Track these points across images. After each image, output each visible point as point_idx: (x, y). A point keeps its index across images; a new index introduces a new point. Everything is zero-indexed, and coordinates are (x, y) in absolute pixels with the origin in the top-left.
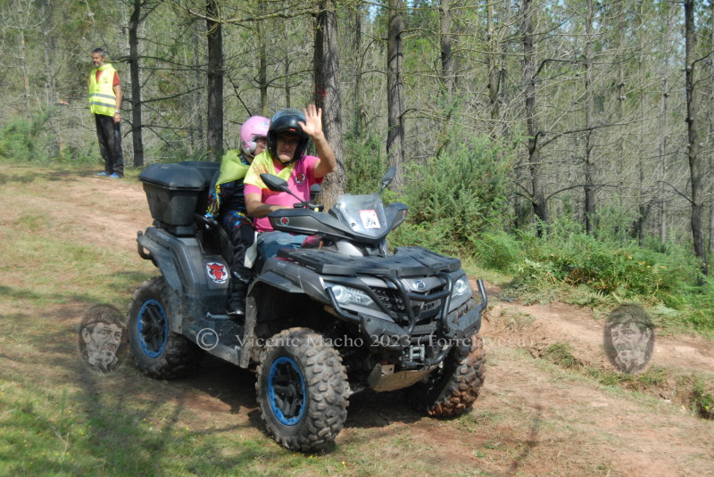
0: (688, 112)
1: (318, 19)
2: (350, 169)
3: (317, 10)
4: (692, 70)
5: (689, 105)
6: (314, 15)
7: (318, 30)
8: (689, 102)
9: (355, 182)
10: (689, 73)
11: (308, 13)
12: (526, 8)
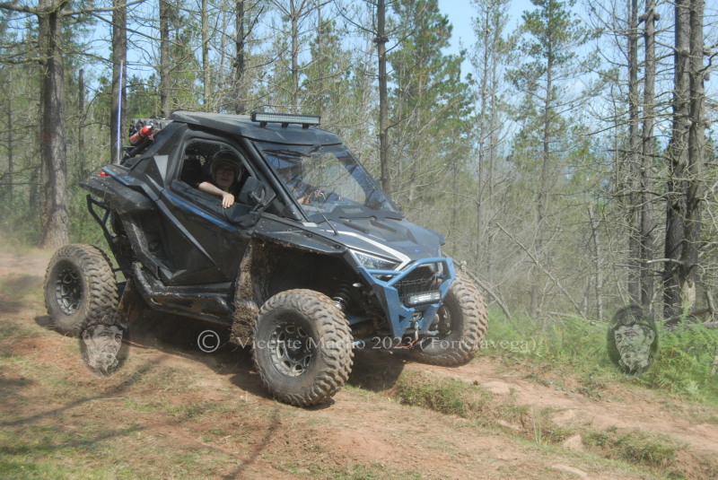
0: (382, 174)
1: (46, 66)
2: (73, 213)
3: (45, 58)
4: (386, 135)
5: (382, 166)
6: (41, 62)
7: (45, 77)
8: (384, 162)
9: (78, 225)
10: (382, 137)
11: (35, 61)
12: (239, 78)
